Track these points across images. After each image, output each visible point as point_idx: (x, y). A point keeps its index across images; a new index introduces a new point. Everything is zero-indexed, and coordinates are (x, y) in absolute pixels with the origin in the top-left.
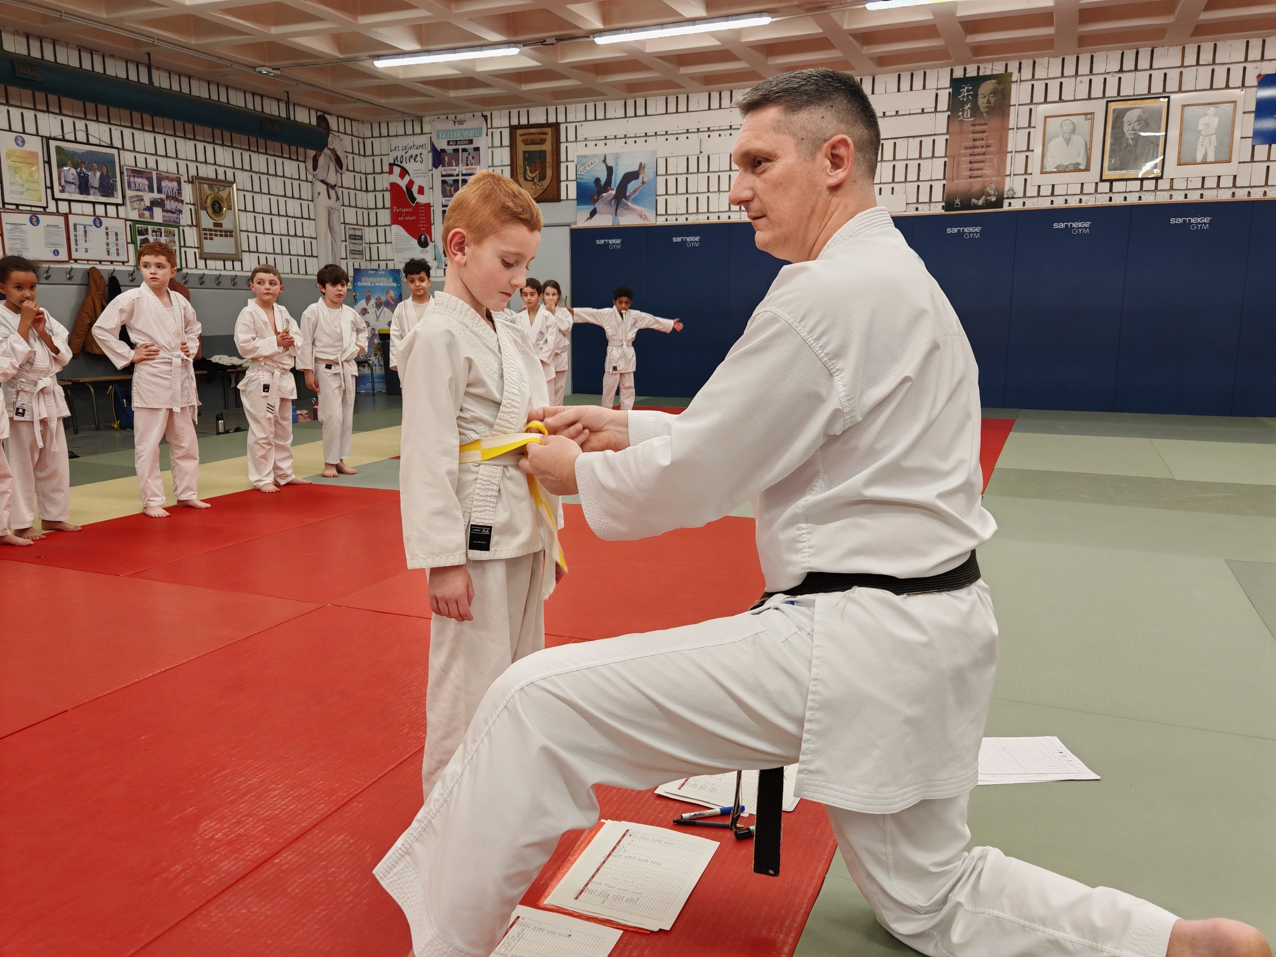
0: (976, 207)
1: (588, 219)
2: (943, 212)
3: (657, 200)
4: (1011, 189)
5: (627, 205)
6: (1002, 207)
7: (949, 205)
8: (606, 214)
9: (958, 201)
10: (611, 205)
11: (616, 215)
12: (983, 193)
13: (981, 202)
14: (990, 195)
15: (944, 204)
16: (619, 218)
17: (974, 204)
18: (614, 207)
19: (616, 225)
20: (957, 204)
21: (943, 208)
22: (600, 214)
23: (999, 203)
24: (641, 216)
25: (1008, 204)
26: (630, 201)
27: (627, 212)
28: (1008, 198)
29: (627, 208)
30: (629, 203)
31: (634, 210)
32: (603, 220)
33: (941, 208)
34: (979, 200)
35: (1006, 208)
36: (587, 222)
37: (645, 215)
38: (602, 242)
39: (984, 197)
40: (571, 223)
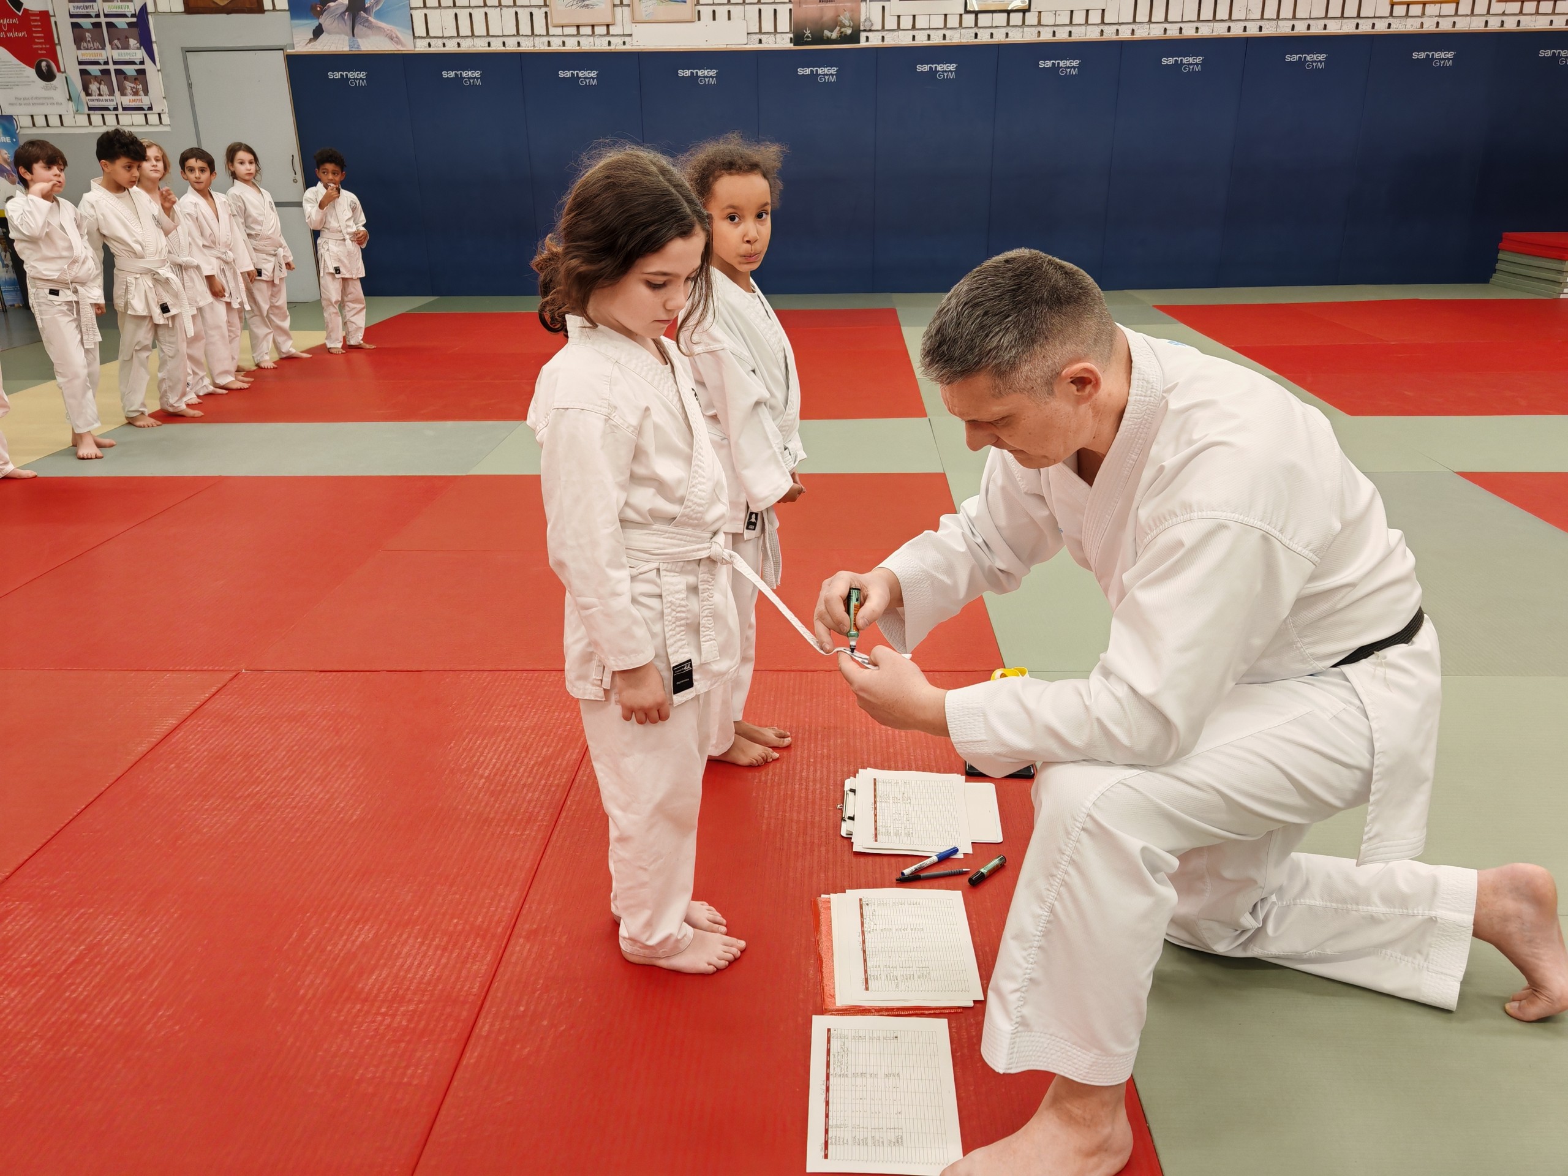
0: (830, 41)
1: (311, 40)
2: (791, 46)
3: (411, 15)
4: (868, 19)
5: (367, 20)
6: (859, 42)
7: (798, 39)
8: (339, 34)
9: (808, 32)
10: (344, 19)
11: (353, 35)
12: (836, 23)
13: (834, 35)
14: (844, 26)
15: (791, 35)
16: (359, 40)
17: (828, 37)
18: (349, 23)
19: (355, 51)
20: (808, 37)
21: (791, 42)
22: (329, 33)
23: (854, 38)
24: (392, 39)
25: (865, 38)
26: (373, 14)
27: (369, 32)
28: (865, 30)
29: (370, 26)
30: (370, 18)
31: (379, 28)
32: (335, 42)
33: (789, 41)
34: (832, 31)
35: (863, 44)
36: (310, 45)
37: (397, 37)
38: (338, 75)
39: (838, 28)
40: (285, 46)
